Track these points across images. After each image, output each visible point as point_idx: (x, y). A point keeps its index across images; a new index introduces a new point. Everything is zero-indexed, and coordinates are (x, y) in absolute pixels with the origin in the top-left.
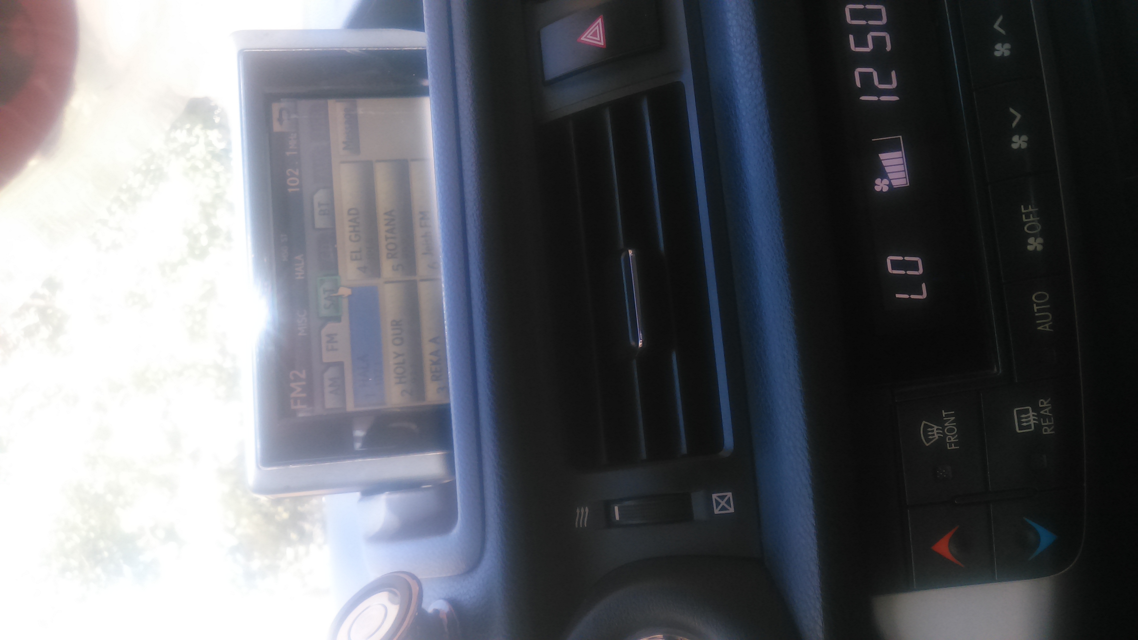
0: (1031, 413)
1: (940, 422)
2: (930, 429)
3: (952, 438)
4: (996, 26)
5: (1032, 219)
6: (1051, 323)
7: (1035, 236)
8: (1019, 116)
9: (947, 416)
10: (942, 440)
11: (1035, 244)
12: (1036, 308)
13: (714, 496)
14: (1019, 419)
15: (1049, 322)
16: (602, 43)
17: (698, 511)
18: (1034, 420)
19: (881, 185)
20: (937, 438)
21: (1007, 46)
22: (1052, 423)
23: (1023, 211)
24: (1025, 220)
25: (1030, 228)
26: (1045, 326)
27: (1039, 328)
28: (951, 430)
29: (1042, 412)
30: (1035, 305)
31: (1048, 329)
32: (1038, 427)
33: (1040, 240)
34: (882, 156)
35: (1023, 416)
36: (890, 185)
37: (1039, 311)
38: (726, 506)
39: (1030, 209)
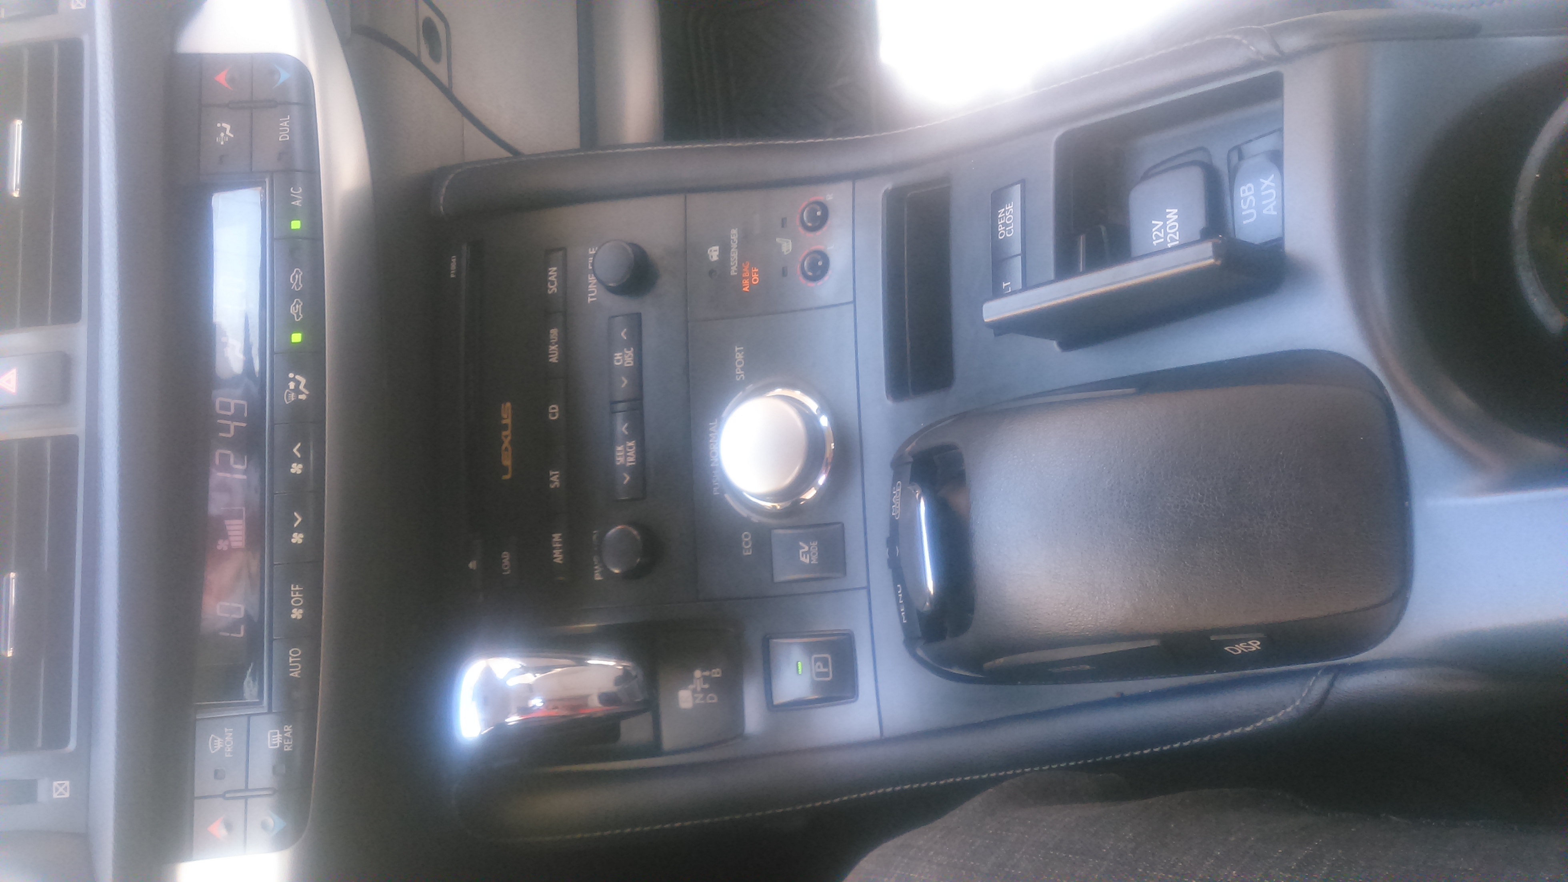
0: (279, 735)
1: (223, 736)
2: (215, 741)
3: (229, 749)
4: (295, 450)
5: (297, 595)
6: (299, 672)
7: (298, 607)
8: (300, 519)
10: (222, 750)
11: (297, 614)
12: (291, 660)
13: (55, 784)
14: (271, 738)
15: (298, 671)
16: (14, 390)
17: (42, 796)
18: (280, 740)
19: (222, 545)
20: (219, 748)
21: (300, 466)
22: (291, 743)
23: (292, 589)
24: (292, 596)
25: (297, 602)
26: (295, 673)
27: (291, 675)
28: (228, 743)
29: (285, 735)
30: (290, 658)
31: (297, 676)
32: (282, 745)
33: (301, 611)
34: (228, 523)
35: (273, 736)
36: (229, 546)
37: (293, 662)
38: (64, 792)
39: (297, 588)
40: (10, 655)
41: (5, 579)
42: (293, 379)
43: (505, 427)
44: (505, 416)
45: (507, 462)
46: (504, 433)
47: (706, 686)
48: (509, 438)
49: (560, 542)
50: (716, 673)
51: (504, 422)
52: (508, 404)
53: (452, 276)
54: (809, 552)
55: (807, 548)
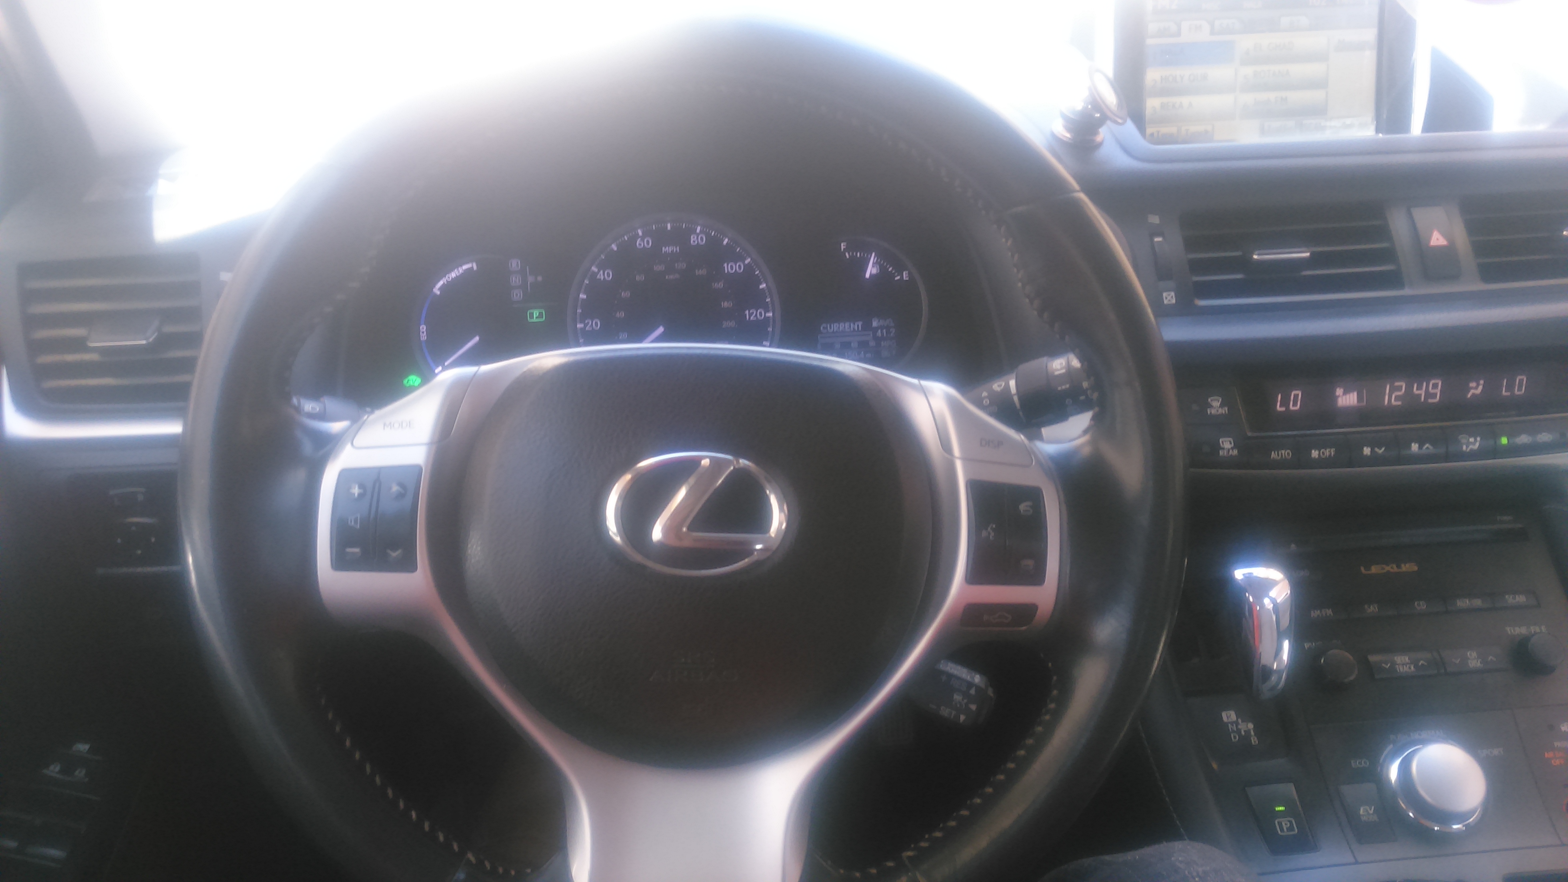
0: (1230, 446)
1: (1222, 406)
2: (1217, 402)
3: (1213, 412)
4: (1427, 446)
6: (1275, 458)
7: (1319, 454)
8: (1381, 452)
9: (1225, 410)
10: (1212, 407)
11: (1315, 454)
13: (1173, 294)
14: (1227, 441)
17: (1163, 285)
18: (1227, 447)
19: (1339, 391)
20: (1213, 405)
21: (1417, 450)
22: (1226, 455)
23: (1332, 450)
24: (1328, 450)
25: (1323, 453)
26: (1274, 455)
28: (1218, 411)
29: (1231, 451)
30: (1285, 451)
31: (1272, 456)
32: (1223, 449)
34: (1355, 394)
35: (1229, 443)
37: (1282, 453)
38: (1168, 299)
39: (1333, 453)
40: (1255, 257)
41: (1305, 249)
42: (1476, 440)
43: (1399, 567)
44: (1407, 565)
45: (1374, 569)
46: (1395, 566)
47: (1243, 733)
48: (1392, 570)
49: (1326, 614)
50: (1254, 740)
51: (1403, 565)
52: (1416, 568)
53: (1498, 518)
54: (1368, 814)
55: (1371, 812)
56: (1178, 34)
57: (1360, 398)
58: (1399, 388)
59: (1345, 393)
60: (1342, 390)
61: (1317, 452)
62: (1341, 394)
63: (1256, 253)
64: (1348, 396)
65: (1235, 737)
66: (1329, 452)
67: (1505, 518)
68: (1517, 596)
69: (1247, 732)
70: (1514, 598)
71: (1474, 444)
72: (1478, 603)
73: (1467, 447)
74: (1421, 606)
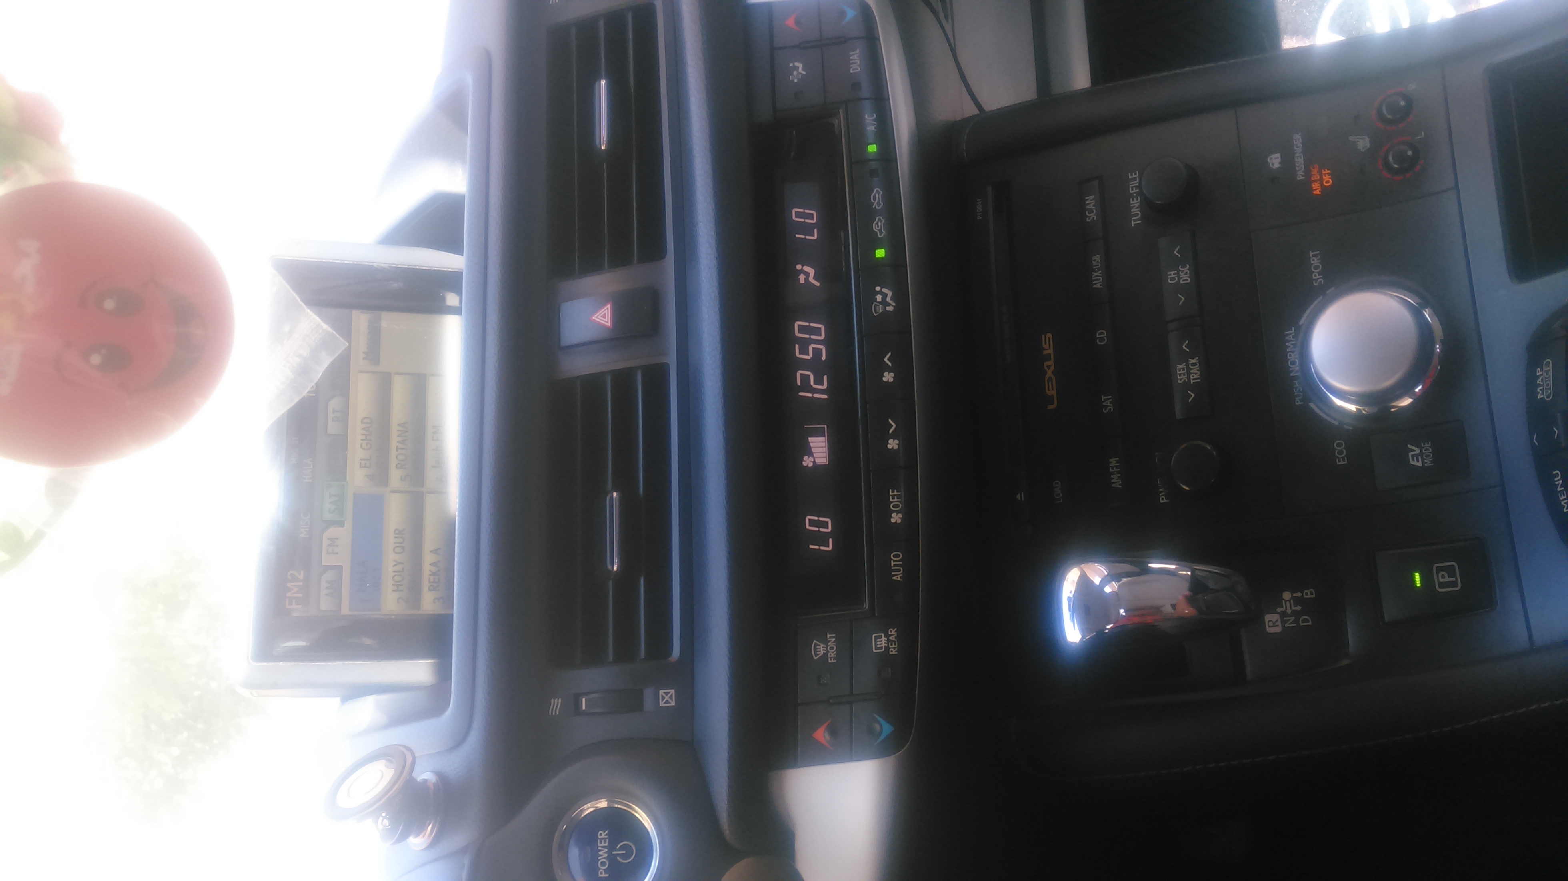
0: (883, 638)
1: (825, 642)
2: (818, 647)
3: (832, 654)
4: (886, 359)
5: (896, 500)
6: (901, 575)
7: (897, 512)
8: (894, 426)
9: (830, 637)
10: (826, 655)
11: (896, 518)
12: (893, 563)
13: (661, 692)
14: (876, 642)
15: (900, 574)
16: (609, 324)
17: (648, 704)
18: (885, 643)
19: (807, 462)
20: (822, 653)
21: (892, 374)
22: (896, 646)
23: (891, 494)
24: (891, 500)
25: (896, 506)
26: (897, 577)
27: (894, 578)
28: (832, 648)
29: (890, 638)
30: (892, 561)
31: (899, 579)
32: (887, 648)
33: (900, 515)
34: (810, 439)
35: (878, 640)
36: (814, 462)
37: (895, 565)
38: (670, 700)
39: (895, 493)
40: (615, 568)
41: (608, 498)
42: (880, 292)
43: (1048, 357)
44: (1046, 346)
45: (1051, 392)
46: (1046, 364)
47: (1299, 608)
48: (1052, 368)
49: (1117, 467)
50: (1309, 594)
51: (1045, 352)
52: (1049, 335)
53: (979, 218)
54: (1421, 454)
55: (1417, 451)
56: (339, 569)
57: (819, 433)
58: (805, 378)
59: (810, 454)
60: (806, 458)
61: (894, 515)
62: (811, 459)
63: (610, 567)
64: (813, 450)
65: (1305, 621)
66: (895, 498)
67: (979, 208)
68: (1087, 207)
69: (1297, 601)
70: (1091, 211)
71: (885, 296)
72: (1097, 260)
73: (889, 305)
74: (1102, 336)
